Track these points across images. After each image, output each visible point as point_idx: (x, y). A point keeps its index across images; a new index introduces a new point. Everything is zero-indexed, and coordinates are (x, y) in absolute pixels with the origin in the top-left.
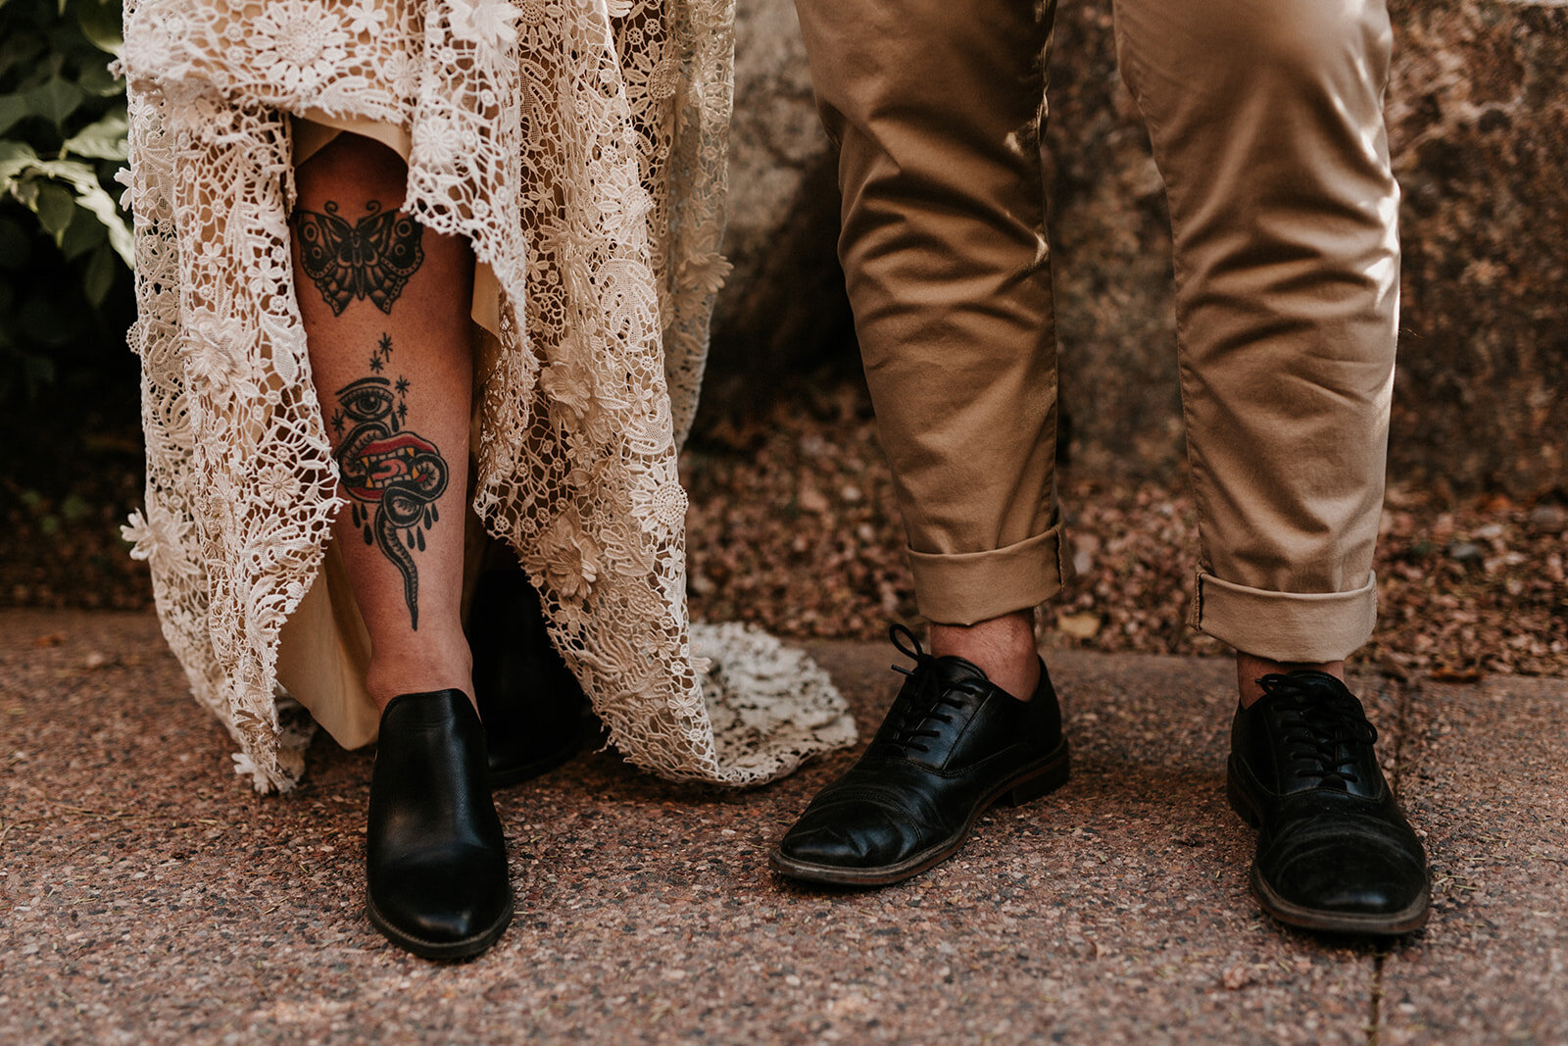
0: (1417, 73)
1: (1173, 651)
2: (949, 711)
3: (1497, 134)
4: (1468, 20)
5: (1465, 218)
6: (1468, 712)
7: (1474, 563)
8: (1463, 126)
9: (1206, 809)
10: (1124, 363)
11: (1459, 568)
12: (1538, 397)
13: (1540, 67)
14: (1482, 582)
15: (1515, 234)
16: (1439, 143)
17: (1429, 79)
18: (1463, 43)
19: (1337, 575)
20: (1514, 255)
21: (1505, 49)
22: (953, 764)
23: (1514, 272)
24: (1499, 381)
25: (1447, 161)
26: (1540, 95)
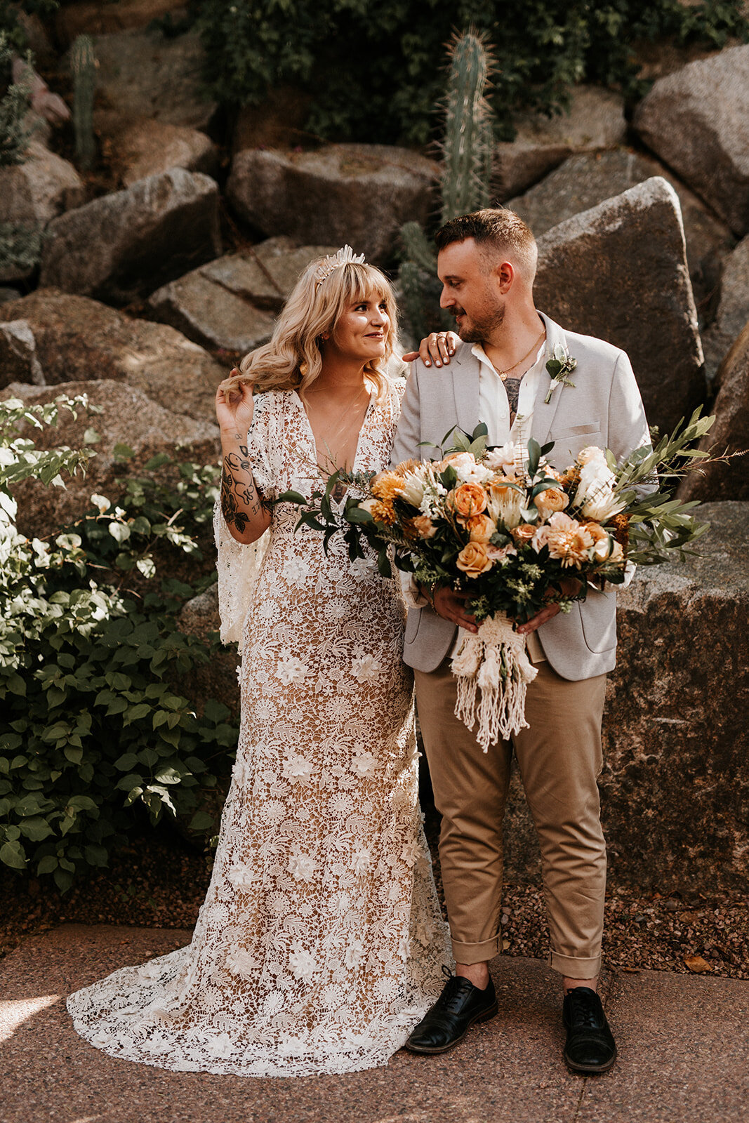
0: (625, 743)
1: (536, 957)
2: (460, 995)
3: (654, 765)
4: (643, 726)
5: (643, 794)
6: (632, 987)
7: (643, 923)
8: (641, 762)
9: (541, 1025)
10: (522, 839)
11: (638, 925)
12: (670, 858)
13: (668, 744)
14: (646, 931)
15: (661, 800)
16: (634, 766)
17: (630, 745)
18: (641, 733)
20: (660, 808)
21: (656, 736)
23: (660, 813)
24: (656, 852)
25: (636, 774)
26: (668, 753)
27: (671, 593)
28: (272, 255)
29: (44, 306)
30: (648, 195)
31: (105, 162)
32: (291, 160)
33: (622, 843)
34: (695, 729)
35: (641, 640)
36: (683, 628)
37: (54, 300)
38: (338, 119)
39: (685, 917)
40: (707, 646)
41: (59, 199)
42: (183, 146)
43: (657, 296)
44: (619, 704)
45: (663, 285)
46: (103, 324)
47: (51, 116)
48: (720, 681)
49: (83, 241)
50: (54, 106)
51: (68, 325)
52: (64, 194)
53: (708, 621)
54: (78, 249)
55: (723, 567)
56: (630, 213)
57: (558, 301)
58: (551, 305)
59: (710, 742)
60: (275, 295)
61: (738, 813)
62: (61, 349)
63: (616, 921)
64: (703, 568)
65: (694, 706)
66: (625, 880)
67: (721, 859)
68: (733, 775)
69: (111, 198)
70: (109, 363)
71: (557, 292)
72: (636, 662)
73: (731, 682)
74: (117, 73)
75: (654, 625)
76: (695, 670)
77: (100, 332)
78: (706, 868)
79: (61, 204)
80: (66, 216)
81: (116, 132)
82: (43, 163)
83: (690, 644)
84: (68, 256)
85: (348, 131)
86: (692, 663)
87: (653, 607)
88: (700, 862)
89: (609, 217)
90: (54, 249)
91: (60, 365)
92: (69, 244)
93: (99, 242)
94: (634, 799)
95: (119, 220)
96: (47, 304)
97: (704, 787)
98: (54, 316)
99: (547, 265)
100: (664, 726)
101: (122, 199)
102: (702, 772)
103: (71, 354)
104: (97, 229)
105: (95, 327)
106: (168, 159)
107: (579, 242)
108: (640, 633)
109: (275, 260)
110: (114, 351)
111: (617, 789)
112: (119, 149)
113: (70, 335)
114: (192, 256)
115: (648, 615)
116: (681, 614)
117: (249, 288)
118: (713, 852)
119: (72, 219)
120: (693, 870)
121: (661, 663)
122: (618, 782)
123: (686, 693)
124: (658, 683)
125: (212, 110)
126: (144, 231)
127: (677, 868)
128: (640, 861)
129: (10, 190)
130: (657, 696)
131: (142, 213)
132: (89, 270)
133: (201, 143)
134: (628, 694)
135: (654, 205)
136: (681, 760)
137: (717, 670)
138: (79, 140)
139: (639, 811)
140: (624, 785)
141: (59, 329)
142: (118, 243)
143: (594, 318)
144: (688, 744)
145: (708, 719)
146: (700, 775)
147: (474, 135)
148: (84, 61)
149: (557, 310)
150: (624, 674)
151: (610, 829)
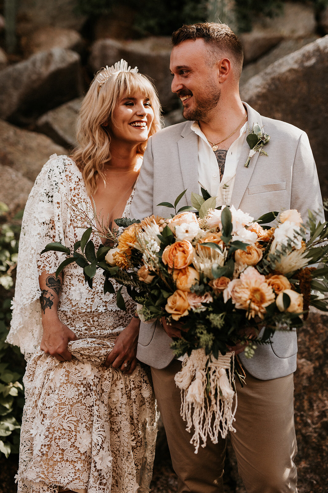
32: (124, 45)
38: (152, 23)
42: (64, 39)
44: (315, 378)
56: (321, 54)
74: (35, 3)
85: (157, 29)
93: (11, 89)
95: (23, 77)
99: (267, 89)
101: (24, 66)
104: (10, 82)
107: (288, 74)
110: (8, 150)
111: (315, 438)
112: (30, 42)
122: (316, 432)
125: (83, 21)
126: (37, 83)
131: (35, 73)
132: (5, 106)
133: (75, 37)
134: (322, 372)
138: (8, 37)
140: (320, 435)
142: (22, 90)
150: (319, 358)
151: (310, 464)
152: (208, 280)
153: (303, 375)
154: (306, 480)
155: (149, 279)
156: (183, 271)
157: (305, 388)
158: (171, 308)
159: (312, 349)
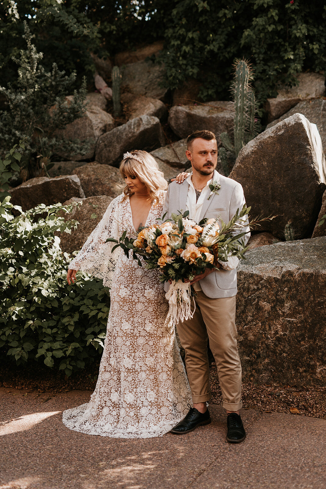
0: (275, 328)
2: (193, 414)
3: (285, 336)
4: (281, 321)
5: (282, 347)
6: (266, 417)
7: (278, 396)
8: (281, 335)
12: (293, 372)
13: (290, 328)
14: (279, 399)
15: (289, 350)
16: (278, 337)
17: (277, 329)
18: (281, 324)
19: (236, 401)
20: (288, 353)
21: (286, 325)
22: (193, 421)
23: (289, 355)
24: (287, 370)
25: (279, 339)
26: (291, 332)
27: (290, 271)
28: (180, 146)
29: (89, 169)
30: (293, 120)
31: (124, 113)
32: (190, 109)
33: (275, 366)
34: (300, 323)
35: (279, 289)
36: (294, 284)
37: (94, 166)
38: (210, 92)
39: (295, 394)
40: (304, 291)
41: (103, 128)
42: (152, 106)
43: (300, 158)
44: (272, 313)
45: (302, 154)
46: (109, 175)
47: (107, 96)
48: (309, 304)
49: (110, 144)
50: (108, 92)
51: (96, 176)
52: (105, 126)
53: (304, 281)
54: (108, 147)
55: (313, 261)
56: (287, 127)
57: (262, 161)
58: (260, 163)
59: (306, 328)
60: (178, 161)
61: (318, 355)
62: (93, 185)
63: (269, 395)
64: (305, 262)
65: (300, 314)
66: (277, 380)
67: (312, 373)
68: (315, 340)
69: (120, 127)
70: (110, 189)
71: (261, 158)
72: (278, 297)
73: (313, 305)
74: (134, 78)
75: (284, 283)
76: (300, 300)
77: (107, 178)
78: (306, 376)
79: (104, 130)
80: (105, 134)
81: (129, 102)
82: (98, 115)
83: (297, 290)
84: (105, 149)
85: (215, 96)
86: (299, 297)
87: (283, 276)
88: (304, 374)
89: (279, 129)
90: (100, 147)
91: (93, 190)
92: (105, 145)
93: (115, 144)
94: (278, 349)
95: (123, 135)
96: (91, 168)
97: (305, 345)
98: (92, 172)
99: (257, 148)
100: (289, 321)
101: (124, 128)
102: (303, 339)
103: (97, 186)
104: (115, 139)
105: (106, 176)
106: (146, 111)
107: (268, 139)
108: (279, 286)
109: (180, 148)
110: (111, 184)
111: (272, 346)
112: (129, 108)
113: (97, 179)
114: (152, 147)
115: (282, 279)
116: (294, 279)
117: (168, 159)
118: (309, 370)
119: (107, 135)
120: (302, 377)
121: (287, 297)
122: (273, 343)
123: (296, 309)
124: (286, 305)
125: (166, 91)
126: (131, 139)
127: (296, 376)
128: (282, 373)
129: (86, 126)
130: (286, 310)
131: (130, 133)
132: (112, 155)
133: (159, 104)
134: (275, 309)
135: (295, 124)
136: (296, 334)
137: (308, 300)
138: (115, 105)
139: (281, 354)
140: (275, 344)
141: (93, 177)
142: (122, 144)
143: (277, 167)
144: (298, 329)
145: (305, 319)
146: (303, 340)
147: (245, 98)
148: (116, 76)
149: (262, 165)
150: (273, 301)
151: (270, 361)
152: (175, 250)
153: (265, 311)
154: (268, 369)
155: (150, 251)
156: (164, 247)
157: (266, 318)
158: (160, 263)
159: (270, 297)
